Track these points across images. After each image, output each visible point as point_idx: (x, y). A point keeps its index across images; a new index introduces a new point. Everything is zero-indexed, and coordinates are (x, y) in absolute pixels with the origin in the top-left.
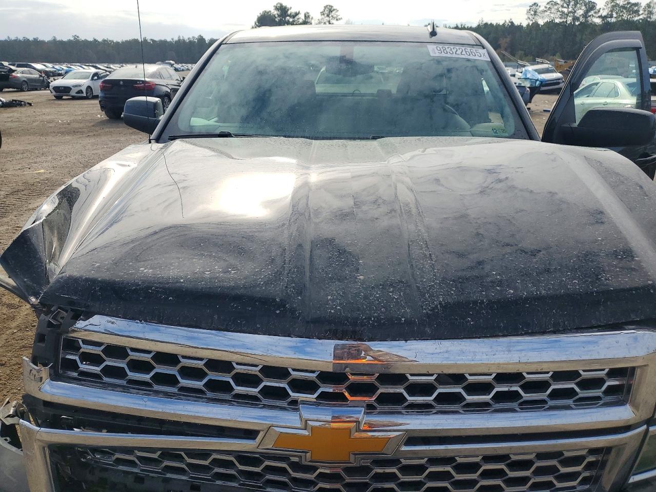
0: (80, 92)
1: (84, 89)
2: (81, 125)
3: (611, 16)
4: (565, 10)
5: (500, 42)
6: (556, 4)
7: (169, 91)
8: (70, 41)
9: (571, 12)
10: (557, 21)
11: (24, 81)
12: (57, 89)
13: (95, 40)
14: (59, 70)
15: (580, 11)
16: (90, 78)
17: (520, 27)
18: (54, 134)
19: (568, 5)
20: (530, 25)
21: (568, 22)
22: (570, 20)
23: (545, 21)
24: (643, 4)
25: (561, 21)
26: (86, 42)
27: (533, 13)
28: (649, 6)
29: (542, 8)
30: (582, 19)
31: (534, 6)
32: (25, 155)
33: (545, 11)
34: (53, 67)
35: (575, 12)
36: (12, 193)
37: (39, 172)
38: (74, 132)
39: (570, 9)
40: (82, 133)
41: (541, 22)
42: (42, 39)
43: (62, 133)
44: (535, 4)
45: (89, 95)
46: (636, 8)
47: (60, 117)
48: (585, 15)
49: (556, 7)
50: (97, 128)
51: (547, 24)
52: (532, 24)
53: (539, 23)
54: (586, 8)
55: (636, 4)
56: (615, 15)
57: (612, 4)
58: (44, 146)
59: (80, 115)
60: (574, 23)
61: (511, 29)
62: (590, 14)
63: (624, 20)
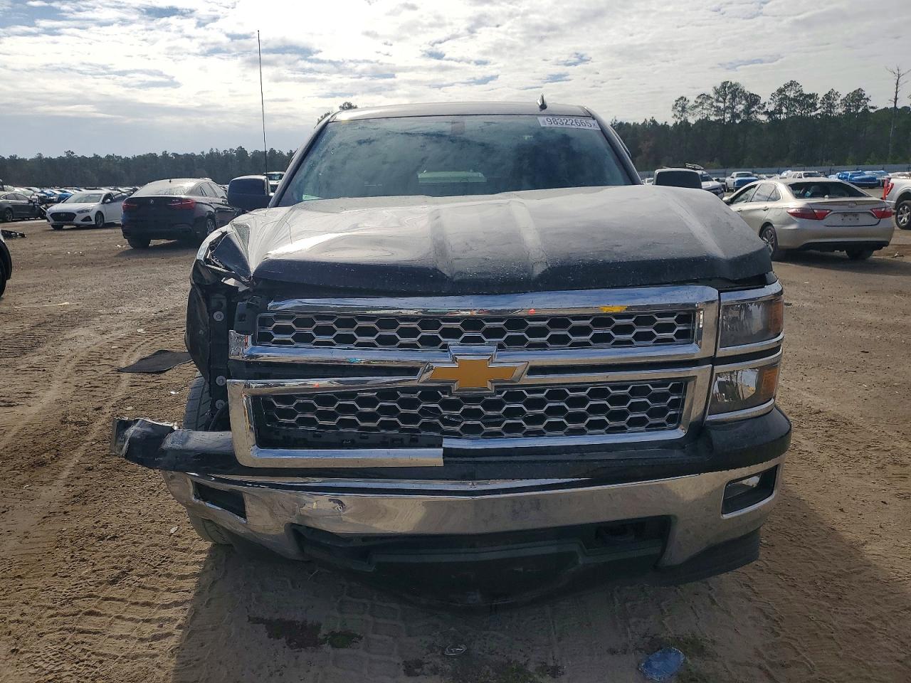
0: (88, 219)
1: (92, 215)
2: (99, 256)
3: (781, 112)
4: (722, 105)
5: (640, 147)
6: (709, 97)
7: (213, 211)
8: (61, 159)
9: (728, 107)
10: (713, 118)
11: (9, 208)
12: (56, 216)
13: (96, 157)
14: (50, 195)
15: (740, 106)
16: (101, 201)
17: (665, 127)
18: (66, 267)
19: (725, 99)
20: (678, 123)
21: (726, 120)
22: (728, 116)
23: (698, 118)
24: (821, 96)
25: (717, 118)
26: (83, 160)
27: (680, 109)
28: (828, 96)
29: (692, 103)
30: (742, 116)
31: (681, 101)
32: (38, 288)
33: (696, 107)
34: (42, 192)
35: (734, 107)
36: (39, 325)
37: (63, 304)
38: (93, 263)
39: (727, 104)
40: (103, 264)
41: (692, 120)
42: (21, 157)
43: (78, 265)
44: (682, 98)
45: (99, 222)
46: (811, 101)
47: (68, 248)
48: (747, 111)
49: (709, 102)
50: (122, 259)
51: (699, 122)
52: (681, 122)
53: (689, 121)
54: (748, 102)
55: (811, 96)
56: (784, 110)
57: (780, 96)
58: (58, 278)
59: (93, 245)
60: (734, 121)
61: (653, 129)
62: (753, 109)
63: (797, 116)
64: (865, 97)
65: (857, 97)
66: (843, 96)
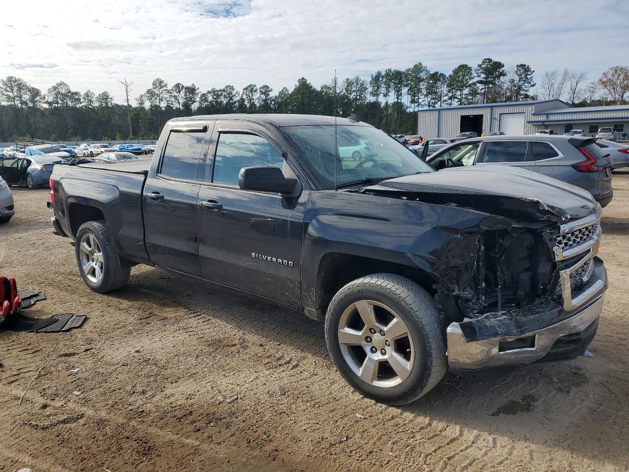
3: (57, 103)
4: (11, 94)
9: (17, 96)
10: (5, 103)
15: (25, 96)
19: (12, 90)
21: (17, 106)
22: (17, 103)
24: (82, 93)
25: (9, 103)
28: (87, 95)
30: (30, 105)
35: (21, 96)
39: (15, 94)
46: (77, 97)
48: (33, 100)
54: (31, 93)
55: (76, 94)
57: (55, 92)
62: (36, 99)
63: (69, 106)
64: (110, 97)
65: (105, 97)
66: (97, 95)
